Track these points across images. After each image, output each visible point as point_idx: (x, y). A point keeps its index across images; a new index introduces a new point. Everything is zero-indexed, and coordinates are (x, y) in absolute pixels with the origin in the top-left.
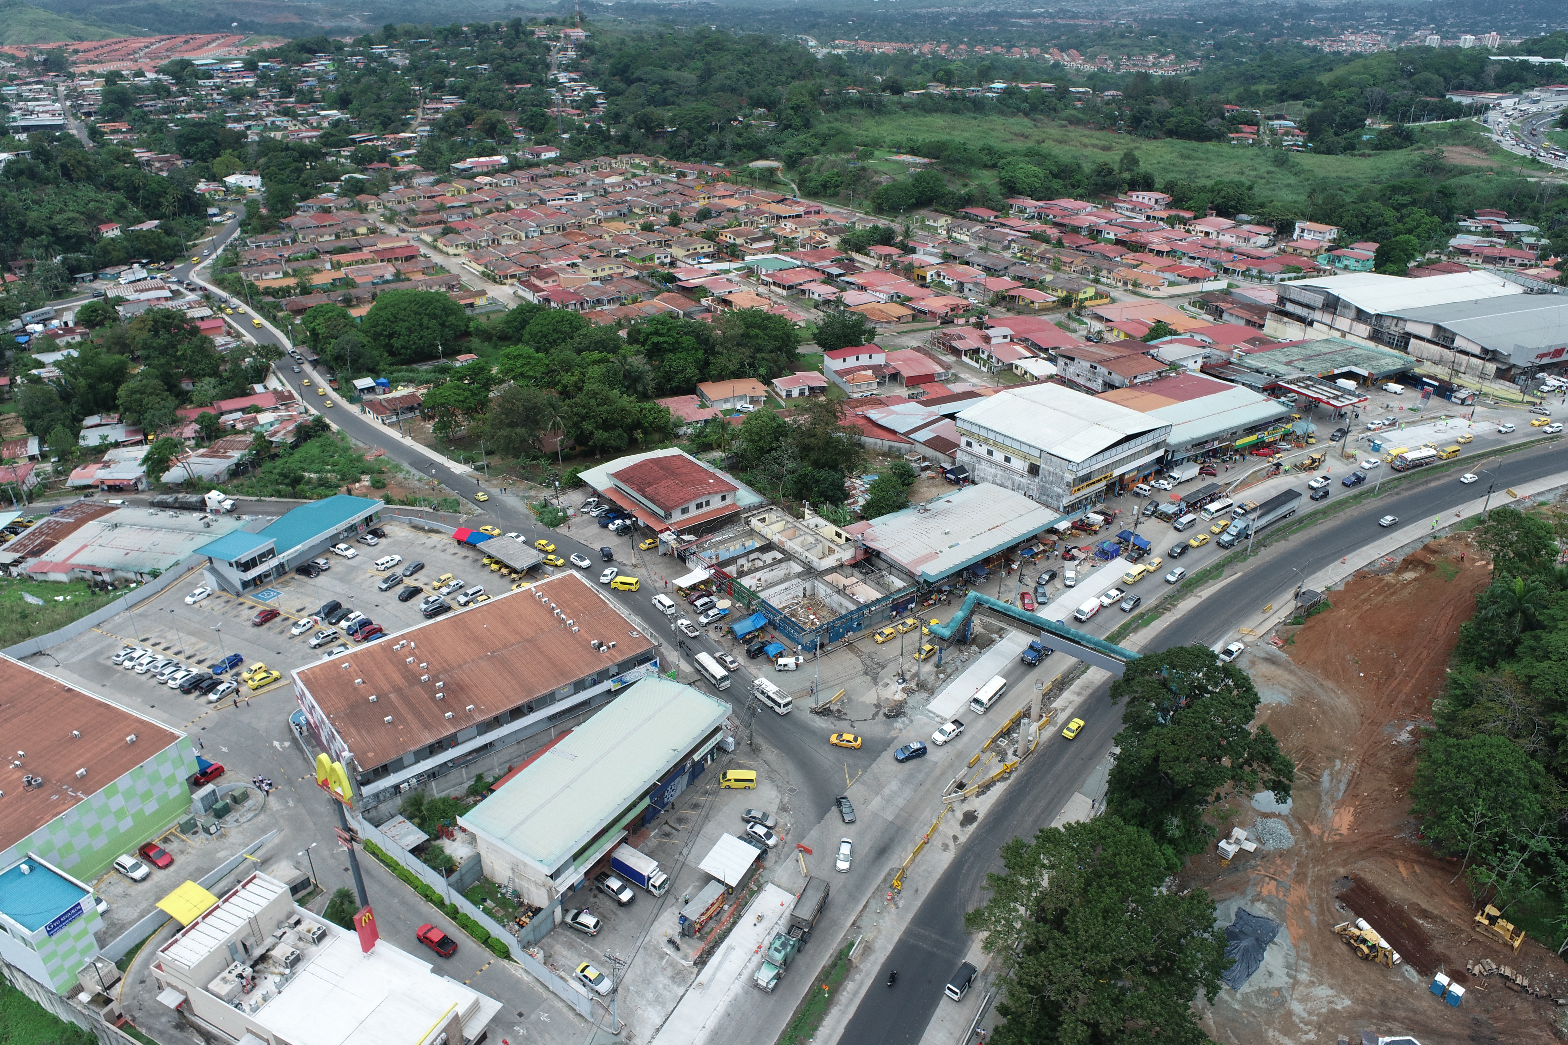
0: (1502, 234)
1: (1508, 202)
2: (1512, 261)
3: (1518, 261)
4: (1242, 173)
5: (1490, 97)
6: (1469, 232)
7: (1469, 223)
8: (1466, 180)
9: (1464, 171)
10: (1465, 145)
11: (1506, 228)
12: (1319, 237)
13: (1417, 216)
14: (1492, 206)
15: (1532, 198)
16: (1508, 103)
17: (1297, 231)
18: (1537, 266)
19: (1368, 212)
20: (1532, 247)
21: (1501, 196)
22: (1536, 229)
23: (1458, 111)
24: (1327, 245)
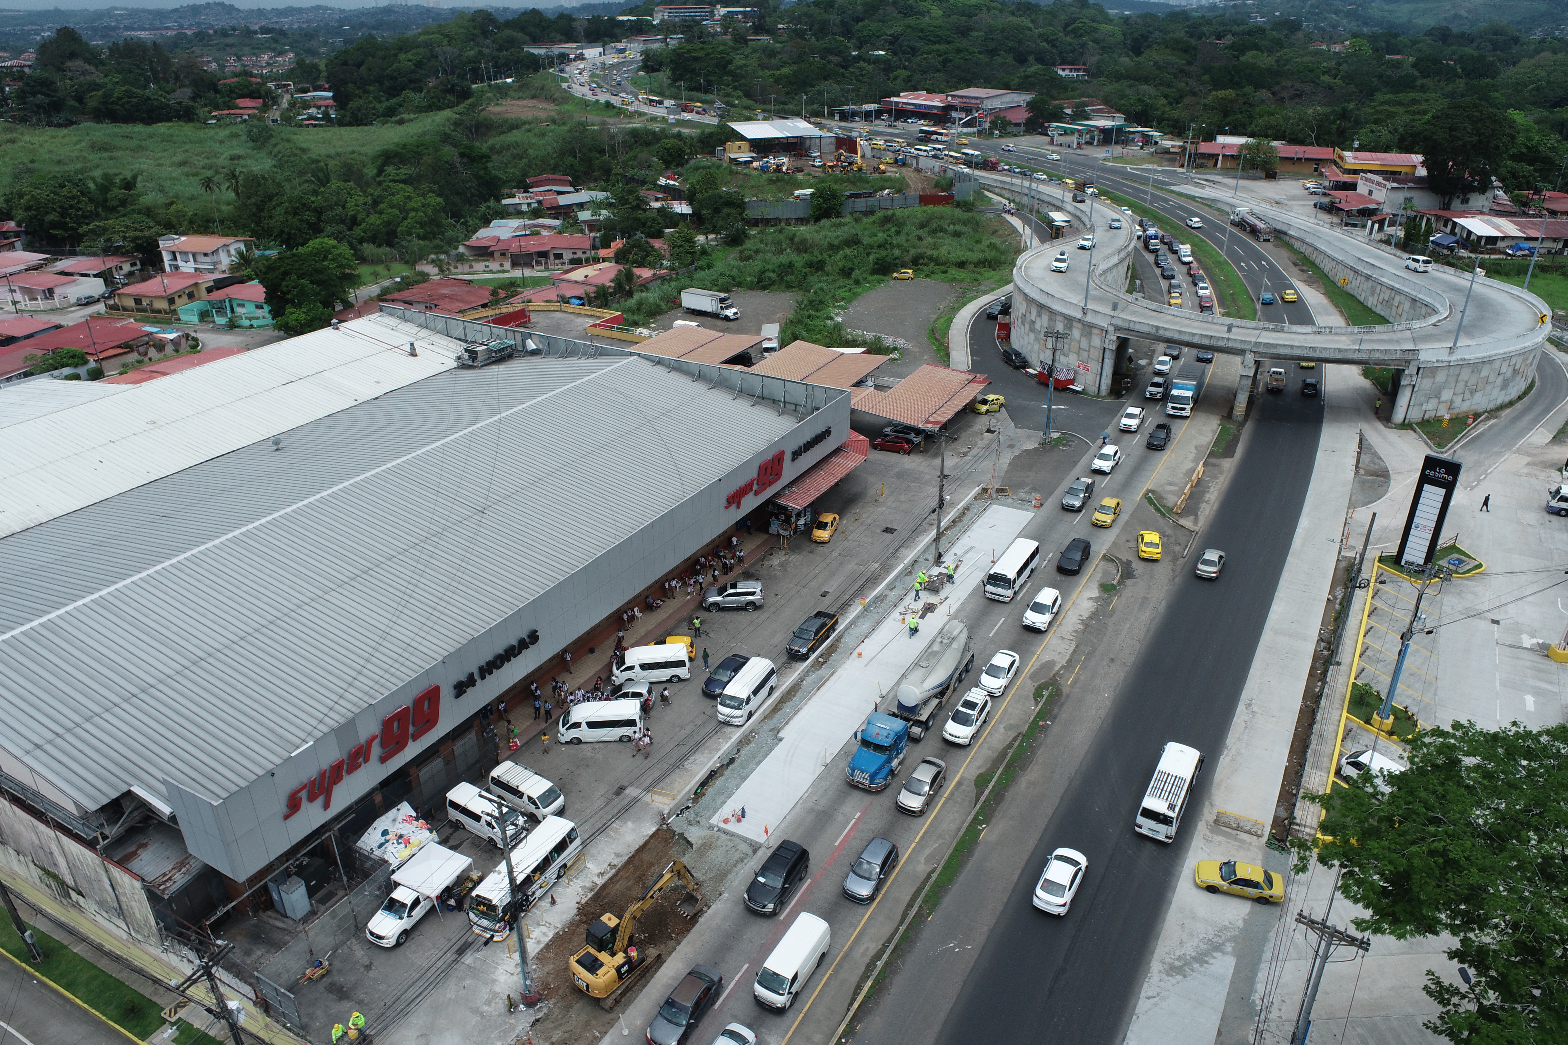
0: (558, 211)
1: (569, 160)
2: (559, 256)
3: (567, 256)
4: (183, 163)
5: (570, 49)
6: (519, 214)
7: (519, 199)
8: (515, 136)
9: (515, 126)
10: (533, 97)
11: (563, 200)
12: (205, 264)
13: (398, 199)
14: (554, 170)
15: (602, 152)
16: (592, 53)
17: (166, 257)
18: (596, 260)
19: (316, 201)
20: (592, 226)
21: (562, 154)
22: (601, 195)
23: (536, 64)
24: (208, 279)
